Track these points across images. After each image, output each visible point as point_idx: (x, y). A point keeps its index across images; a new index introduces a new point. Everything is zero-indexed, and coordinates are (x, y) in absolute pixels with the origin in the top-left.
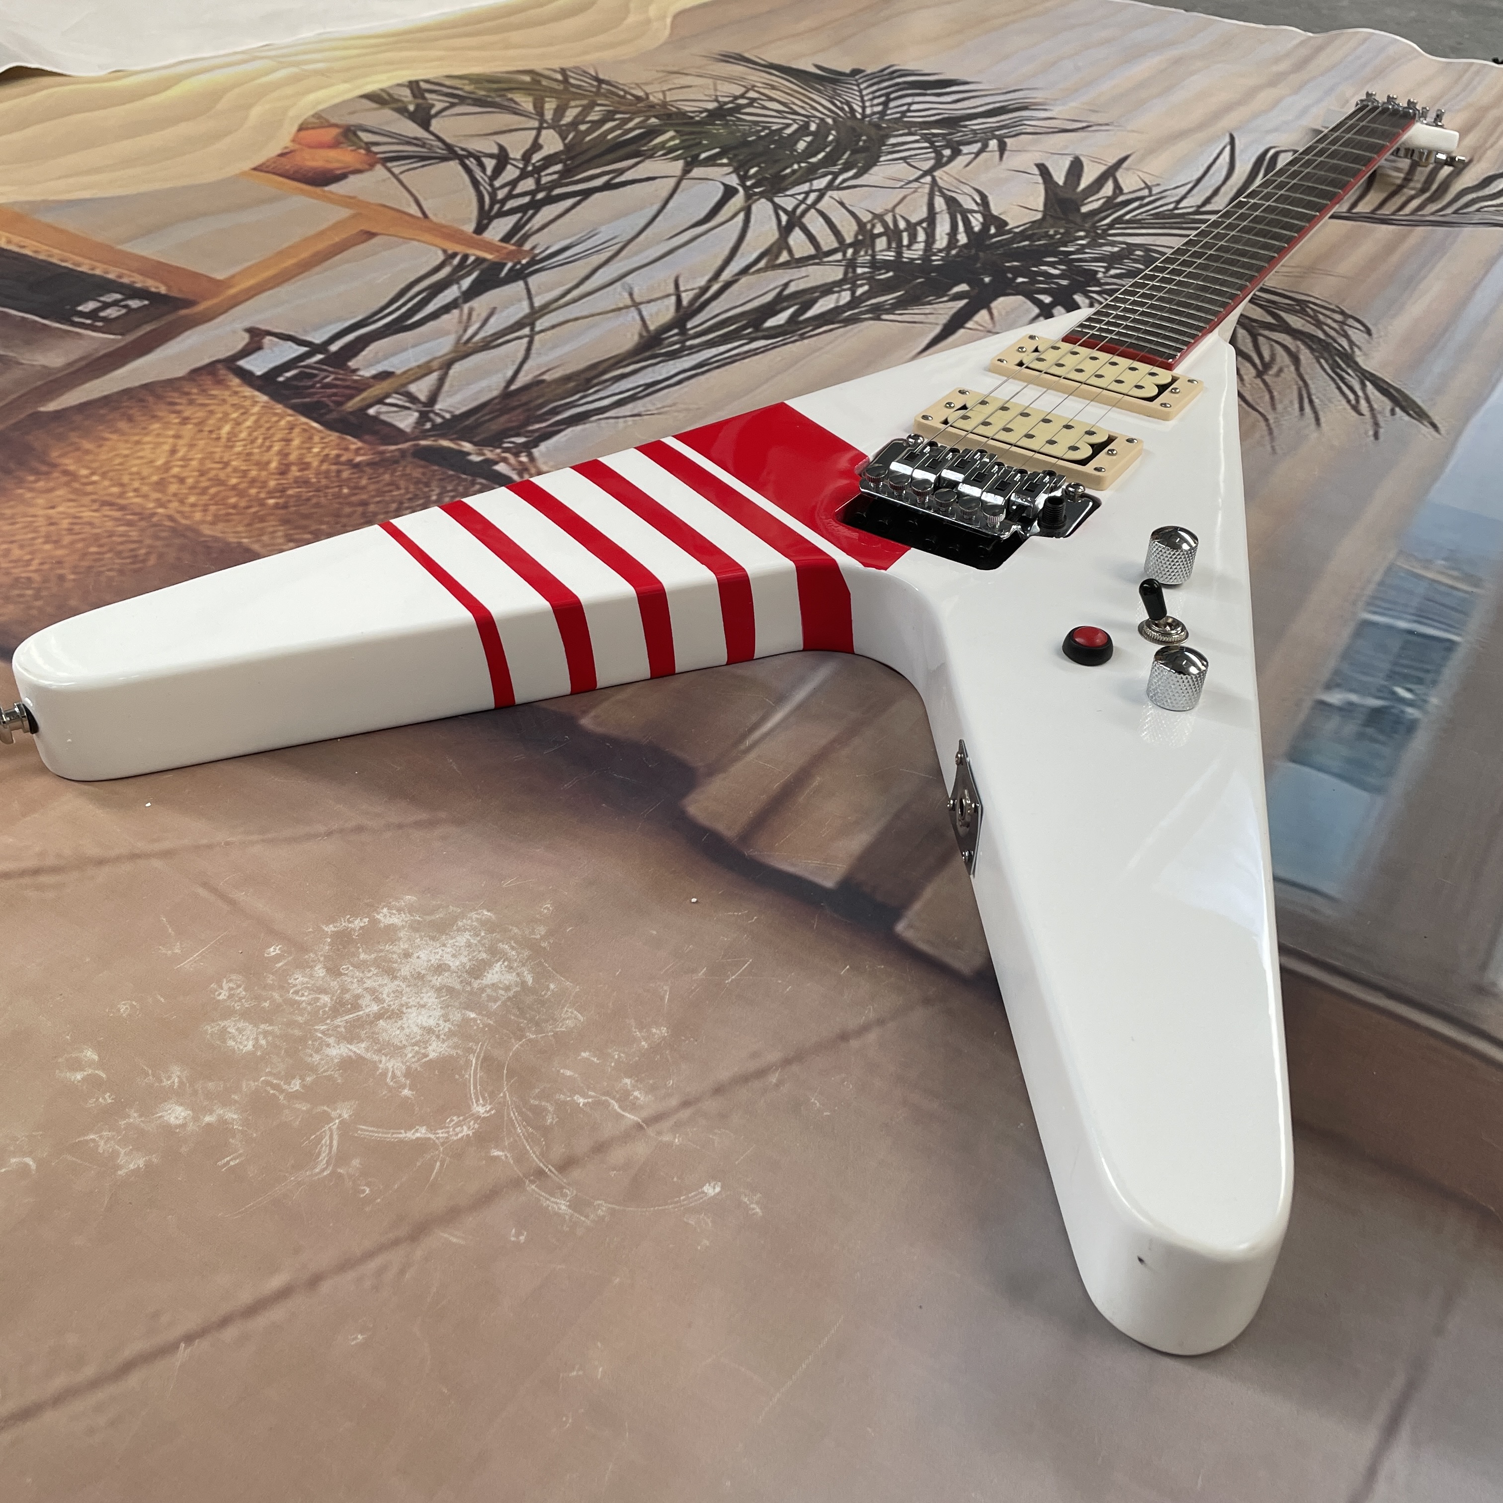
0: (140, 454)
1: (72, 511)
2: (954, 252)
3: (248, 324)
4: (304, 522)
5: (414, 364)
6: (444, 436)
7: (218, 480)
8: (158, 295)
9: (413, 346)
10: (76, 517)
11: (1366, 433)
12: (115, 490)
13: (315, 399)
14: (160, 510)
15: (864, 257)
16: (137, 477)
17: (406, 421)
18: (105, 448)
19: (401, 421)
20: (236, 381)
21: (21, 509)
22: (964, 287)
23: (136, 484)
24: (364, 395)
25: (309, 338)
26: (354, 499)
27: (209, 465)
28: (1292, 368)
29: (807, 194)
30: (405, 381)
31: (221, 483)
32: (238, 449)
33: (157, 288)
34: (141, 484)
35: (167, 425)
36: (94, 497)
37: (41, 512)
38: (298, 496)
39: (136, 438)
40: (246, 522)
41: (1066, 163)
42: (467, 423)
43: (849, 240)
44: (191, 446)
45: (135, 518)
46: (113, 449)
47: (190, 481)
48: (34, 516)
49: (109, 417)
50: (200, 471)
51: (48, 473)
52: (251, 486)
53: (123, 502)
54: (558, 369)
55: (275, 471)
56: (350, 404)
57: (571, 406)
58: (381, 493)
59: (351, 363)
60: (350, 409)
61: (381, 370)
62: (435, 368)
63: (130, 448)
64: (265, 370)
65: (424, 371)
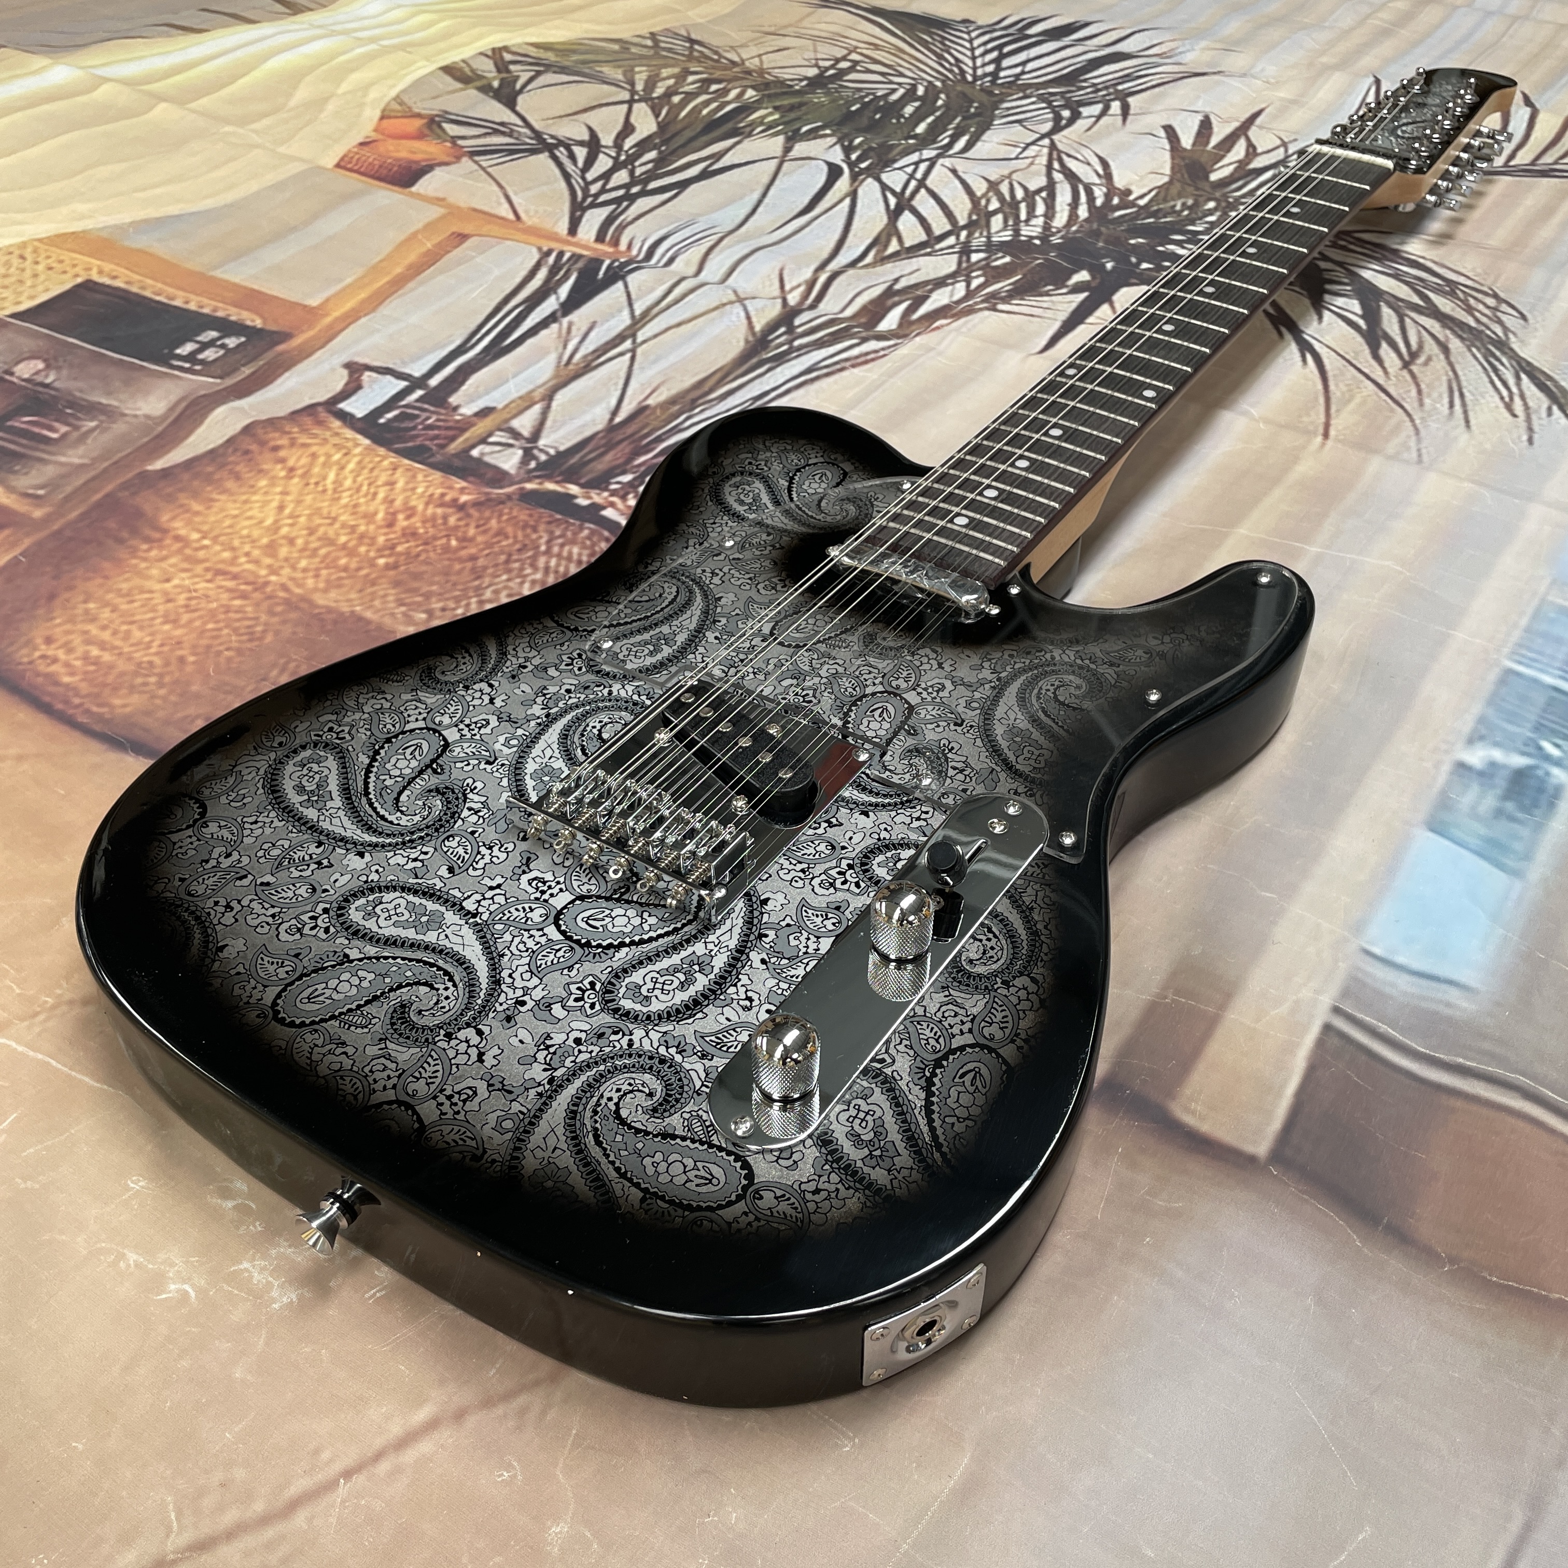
1: (187, 582)
2: (1074, 228)
3: (345, 358)
4: (416, 584)
5: (515, 395)
6: (549, 477)
7: (329, 539)
8: (254, 328)
9: (514, 376)
10: (190, 591)
11: (1519, 437)
12: (226, 555)
13: (418, 442)
14: (273, 578)
15: (979, 240)
16: (247, 540)
17: (509, 461)
18: (214, 510)
19: (505, 462)
20: (336, 424)
21: (137, 581)
22: (1083, 276)
23: (247, 548)
24: (467, 435)
25: (407, 370)
26: (464, 553)
27: (318, 521)
28: (1442, 357)
29: (917, 164)
30: (509, 416)
32: (344, 501)
33: (253, 321)
34: (252, 547)
35: (273, 481)
36: (207, 565)
37: (158, 587)
38: (407, 553)
39: (244, 497)
40: (358, 587)
41: (1194, 123)
42: (572, 461)
43: (962, 222)
44: (299, 502)
45: (249, 588)
46: (222, 510)
47: (300, 542)
48: (151, 592)
49: (217, 476)
50: (308, 528)
51: (160, 540)
52: (360, 544)
53: (235, 569)
54: (662, 389)
55: (383, 523)
56: (453, 446)
57: (676, 430)
58: (490, 545)
59: (451, 400)
60: (453, 451)
61: (482, 406)
62: (537, 399)
63: (239, 508)
64: (366, 412)
65: (528, 404)
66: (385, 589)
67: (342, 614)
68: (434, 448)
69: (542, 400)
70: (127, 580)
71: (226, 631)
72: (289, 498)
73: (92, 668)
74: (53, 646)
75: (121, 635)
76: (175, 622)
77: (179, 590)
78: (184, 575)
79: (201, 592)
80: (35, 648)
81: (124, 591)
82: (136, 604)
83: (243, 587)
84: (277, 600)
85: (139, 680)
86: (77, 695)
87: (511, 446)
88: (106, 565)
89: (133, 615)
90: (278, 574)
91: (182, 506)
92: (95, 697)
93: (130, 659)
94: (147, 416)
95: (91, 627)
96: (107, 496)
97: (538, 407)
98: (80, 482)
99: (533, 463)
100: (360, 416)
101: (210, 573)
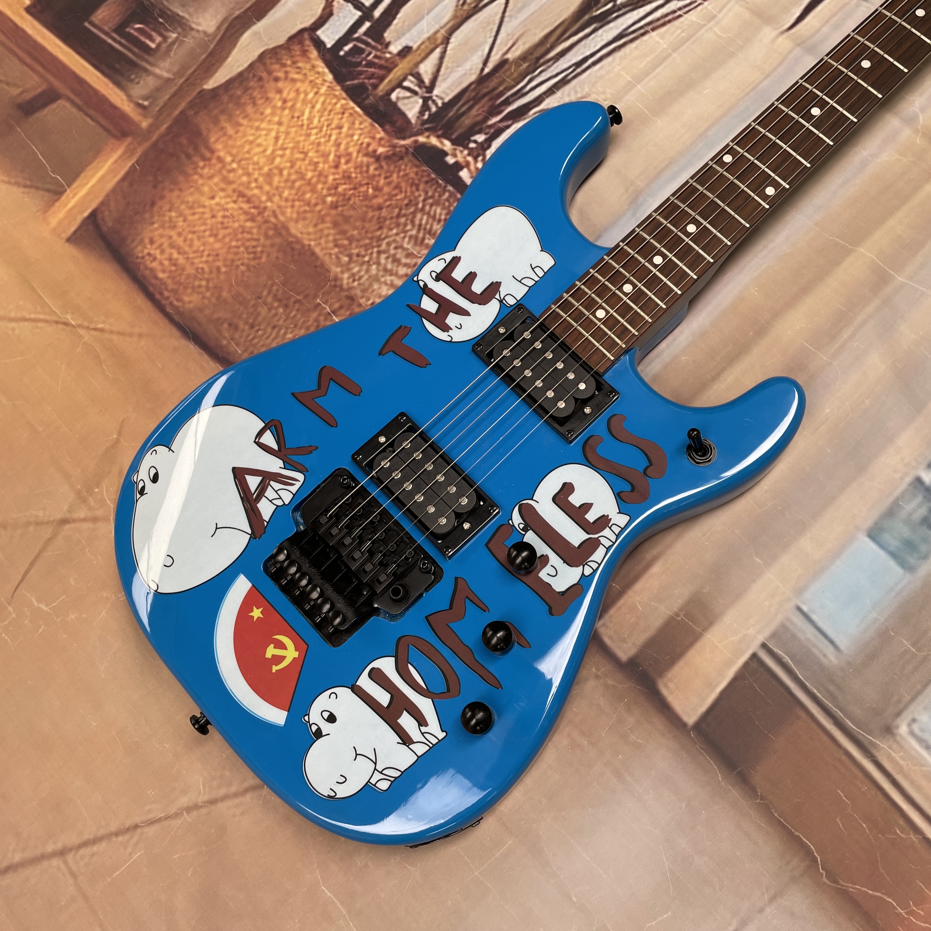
0: (259, 141)
1: (223, 201)
4: (345, 227)
5: (426, 35)
6: (434, 131)
7: (301, 173)
9: (428, 13)
10: (224, 210)
12: (245, 179)
13: (360, 80)
14: (269, 204)
16: (256, 167)
17: (413, 110)
18: (240, 134)
20: (315, 54)
21: (196, 196)
23: (256, 176)
24: (391, 76)
26: (374, 201)
27: (297, 155)
30: (419, 59)
31: (302, 176)
32: (313, 138)
34: (259, 174)
35: (274, 110)
36: (234, 186)
37: (207, 203)
38: (344, 195)
39: (257, 124)
40: (314, 222)
42: (451, 114)
44: (287, 134)
45: (255, 212)
46: (245, 135)
48: (204, 207)
49: (243, 101)
50: (291, 161)
51: (210, 159)
52: (318, 182)
53: (249, 193)
54: (520, 42)
55: (332, 164)
56: (381, 87)
57: (520, 94)
58: (391, 197)
59: (386, 35)
60: (381, 94)
61: (404, 44)
62: (439, 41)
63: (253, 135)
64: (333, 42)
65: (433, 46)
66: (328, 228)
67: (303, 246)
68: (370, 88)
69: (442, 43)
70: (191, 194)
71: (242, 249)
72: (282, 129)
73: (173, 268)
74: (154, 246)
75: (188, 242)
76: (216, 236)
77: (218, 208)
78: (222, 194)
79: (230, 212)
80: (145, 247)
81: (190, 204)
82: (196, 217)
83: (253, 211)
84: (270, 225)
85: (197, 283)
86: (166, 289)
87: (415, 93)
88: (181, 178)
89: (194, 226)
90: (272, 202)
91: (222, 129)
92: (175, 291)
93: (193, 264)
94: (205, 33)
95: (173, 233)
96: (182, 112)
97: (438, 51)
98: (168, 97)
99: (427, 114)
100: (329, 46)
101: (236, 195)
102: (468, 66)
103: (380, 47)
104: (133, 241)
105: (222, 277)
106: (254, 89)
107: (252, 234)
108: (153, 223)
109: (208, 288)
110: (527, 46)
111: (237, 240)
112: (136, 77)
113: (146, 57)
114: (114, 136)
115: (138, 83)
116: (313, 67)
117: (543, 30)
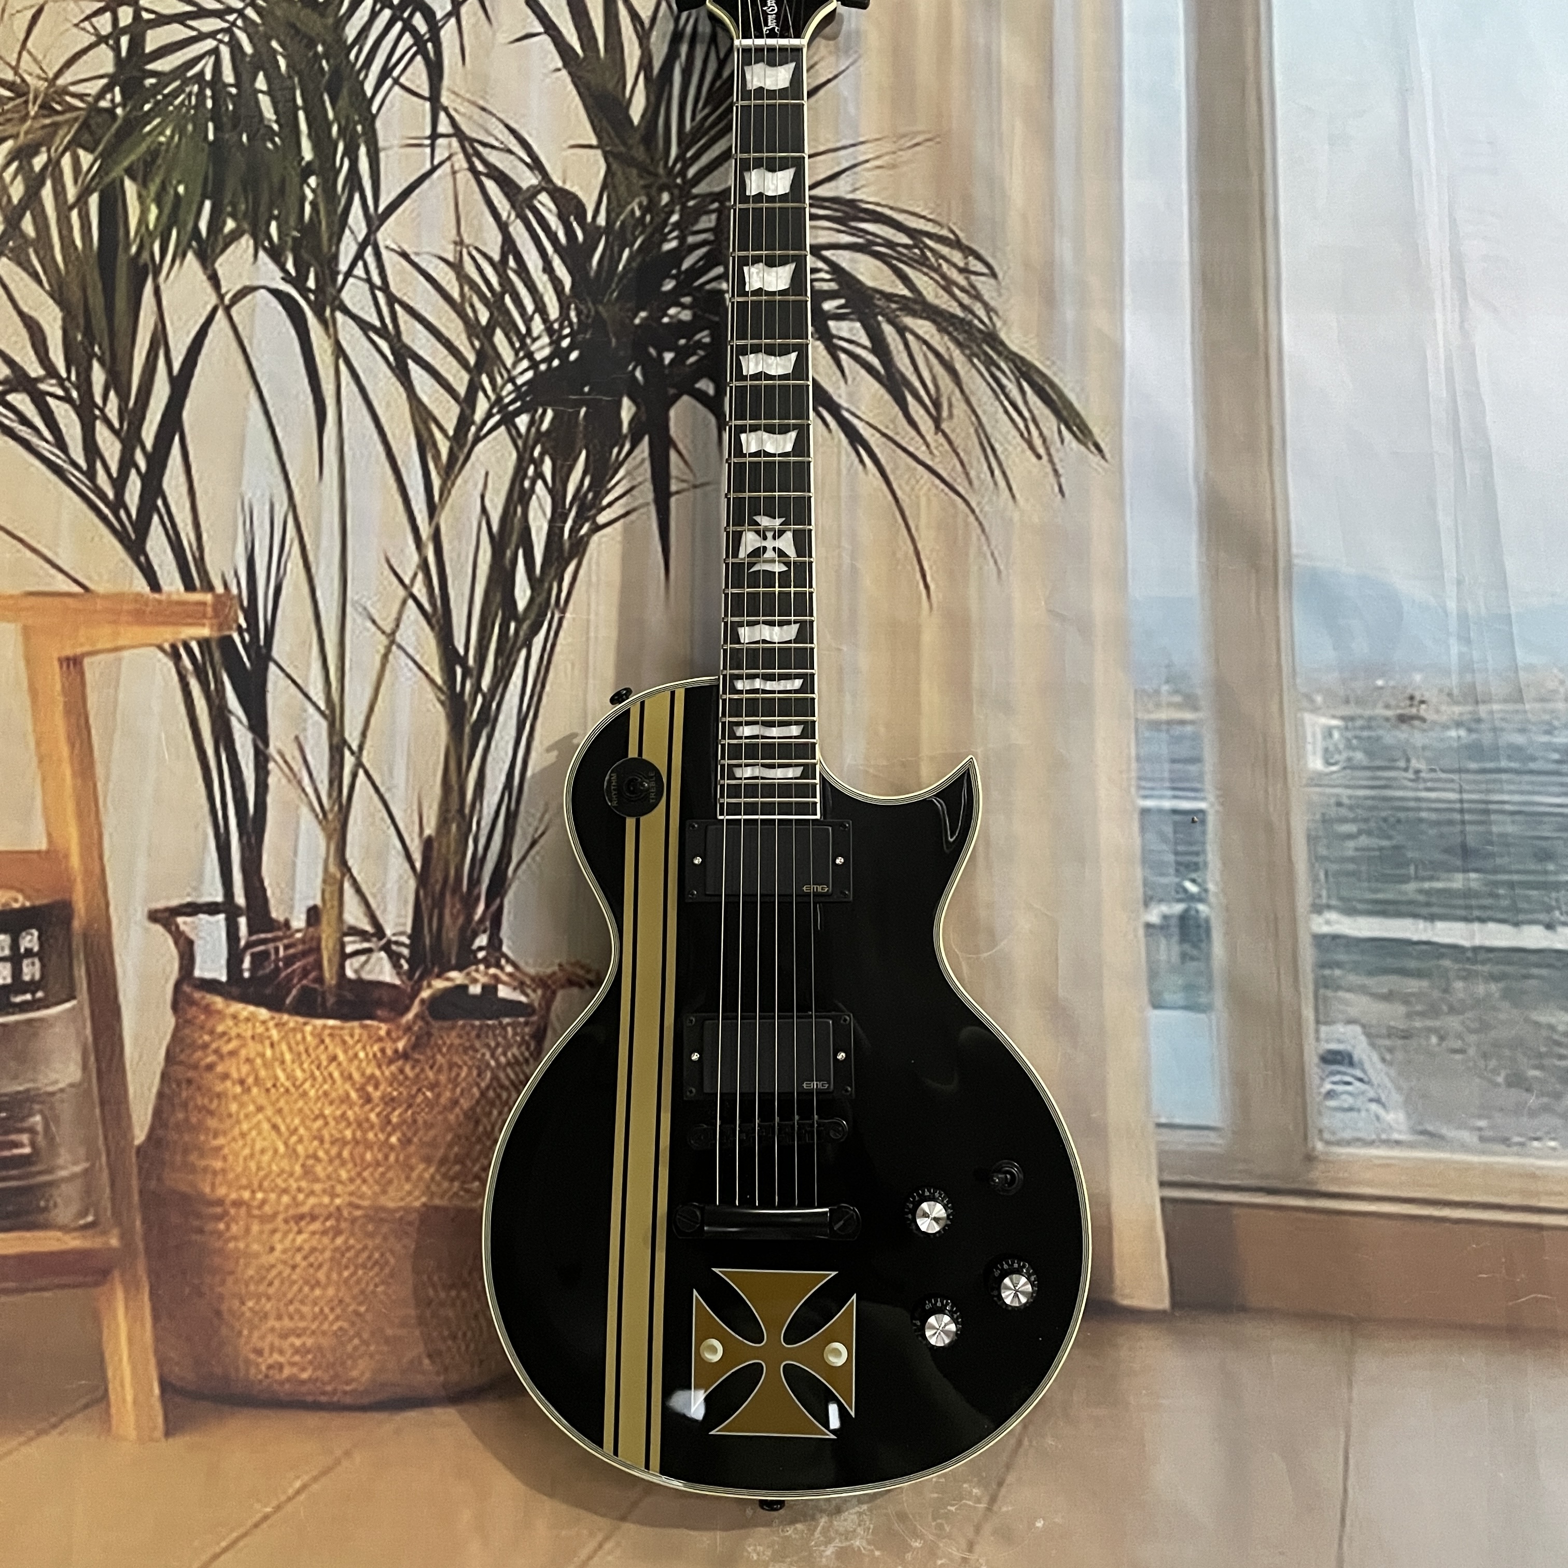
3: (141, 909)
6: (429, 974)
12: (285, 1199)
13: (297, 987)
14: (338, 1201)
17: (385, 970)
18: (230, 1158)
19: (382, 972)
20: (219, 1001)
21: (255, 1263)
22: (628, 409)
23: (293, 1184)
24: (325, 955)
25: (208, 899)
27: (314, 1125)
29: (360, 256)
30: (335, 912)
31: (342, 1142)
32: (312, 1093)
33: (16, 900)
35: (238, 1099)
36: (281, 1217)
37: (272, 1259)
38: (404, 1121)
39: (236, 1131)
40: (403, 1176)
42: (427, 941)
44: (280, 1112)
45: (333, 1222)
46: (236, 1155)
54: (425, 808)
55: (361, 1102)
56: (327, 975)
57: (478, 862)
58: (455, 1082)
59: (274, 915)
60: (334, 982)
61: (304, 910)
62: (338, 875)
63: (245, 1145)
64: (225, 971)
65: (336, 887)
66: (425, 1170)
68: (316, 986)
69: (343, 875)
70: (247, 1265)
71: (360, 1272)
72: (269, 1112)
73: (310, 1357)
74: (266, 1354)
75: (296, 1317)
76: (318, 1284)
77: (289, 1253)
78: (278, 1236)
79: (306, 1246)
80: (258, 1365)
83: (328, 1224)
84: (362, 1221)
87: (369, 951)
88: (218, 1261)
89: (285, 1295)
90: (338, 1196)
91: (205, 1169)
92: (335, 1377)
93: (324, 1333)
94: (72, 1085)
95: (271, 1322)
96: (141, 1192)
97: (347, 885)
98: (108, 1190)
99: (403, 962)
100: (224, 978)
101: (292, 1224)
102: (393, 875)
103: (280, 934)
104: (237, 1369)
105: (369, 1317)
106: (192, 1098)
107: (352, 1247)
108: (240, 1333)
109: (366, 1343)
110: (435, 806)
111: (347, 1267)
112: (47, 1201)
113: (34, 1169)
114: (96, 1284)
115: (55, 1205)
116: (235, 1017)
117: (435, 775)
